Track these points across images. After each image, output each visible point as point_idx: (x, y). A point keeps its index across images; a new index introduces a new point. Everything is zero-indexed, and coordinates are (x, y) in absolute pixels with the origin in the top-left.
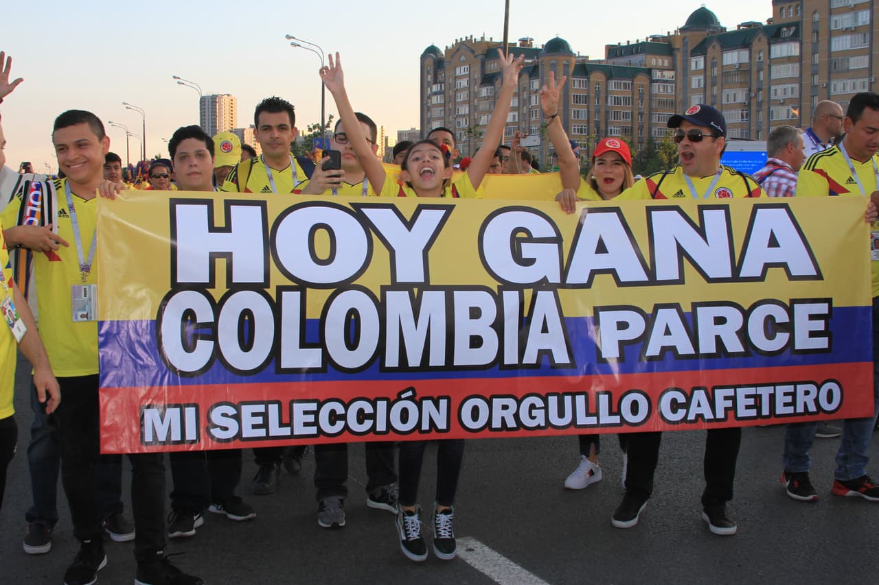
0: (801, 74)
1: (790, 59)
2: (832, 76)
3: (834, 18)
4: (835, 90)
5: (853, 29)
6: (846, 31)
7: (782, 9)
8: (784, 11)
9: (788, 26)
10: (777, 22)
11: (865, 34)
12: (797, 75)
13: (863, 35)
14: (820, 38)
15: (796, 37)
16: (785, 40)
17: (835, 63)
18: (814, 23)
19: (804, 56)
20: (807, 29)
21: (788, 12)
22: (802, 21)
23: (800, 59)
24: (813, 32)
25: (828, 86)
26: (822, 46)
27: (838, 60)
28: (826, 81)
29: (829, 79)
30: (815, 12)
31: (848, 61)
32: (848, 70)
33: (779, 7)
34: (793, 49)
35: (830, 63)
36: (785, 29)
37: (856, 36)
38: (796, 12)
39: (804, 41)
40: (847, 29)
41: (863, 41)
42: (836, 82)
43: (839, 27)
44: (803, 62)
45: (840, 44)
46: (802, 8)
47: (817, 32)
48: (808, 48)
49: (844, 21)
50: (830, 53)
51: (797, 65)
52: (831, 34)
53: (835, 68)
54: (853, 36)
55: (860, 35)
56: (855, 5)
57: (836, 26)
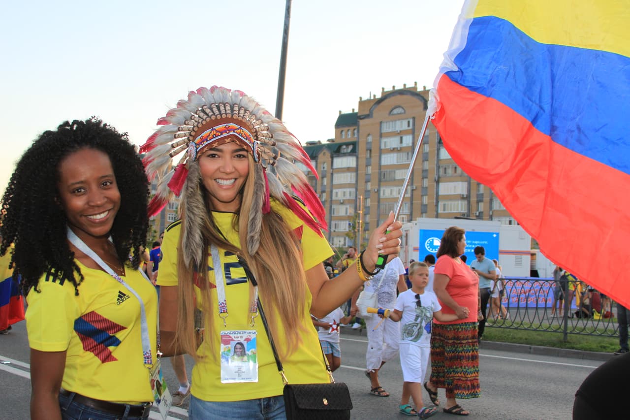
0: (357, 181)
1: (349, 169)
2: (382, 183)
3: (384, 140)
4: (384, 194)
5: (399, 149)
6: (393, 150)
7: (342, 131)
8: (344, 133)
9: (347, 144)
10: (338, 141)
11: (408, 154)
12: (354, 181)
13: (406, 154)
14: (372, 155)
15: (354, 152)
16: (345, 155)
17: (384, 174)
18: (368, 143)
19: (359, 167)
20: (362, 148)
21: (347, 134)
22: (358, 142)
23: (356, 170)
24: (367, 150)
25: (378, 191)
26: (374, 160)
27: (387, 171)
28: (377, 187)
29: (379, 186)
30: (369, 135)
31: (395, 173)
32: (395, 180)
33: (340, 130)
34: (351, 162)
35: (380, 174)
36: (344, 147)
37: (401, 154)
38: (354, 134)
39: (360, 156)
40: (394, 149)
41: (406, 158)
42: (384, 189)
43: (388, 147)
44: (359, 172)
45: (388, 160)
46: (358, 132)
47: (370, 151)
48: (363, 162)
49: (393, 142)
50: (380, 166)
51: (354, 174)
52: (381, 152)
53: (384, 177)
54: (399, 154)
55: (404, 154)
56: (400, 131)
57: (385, 146)
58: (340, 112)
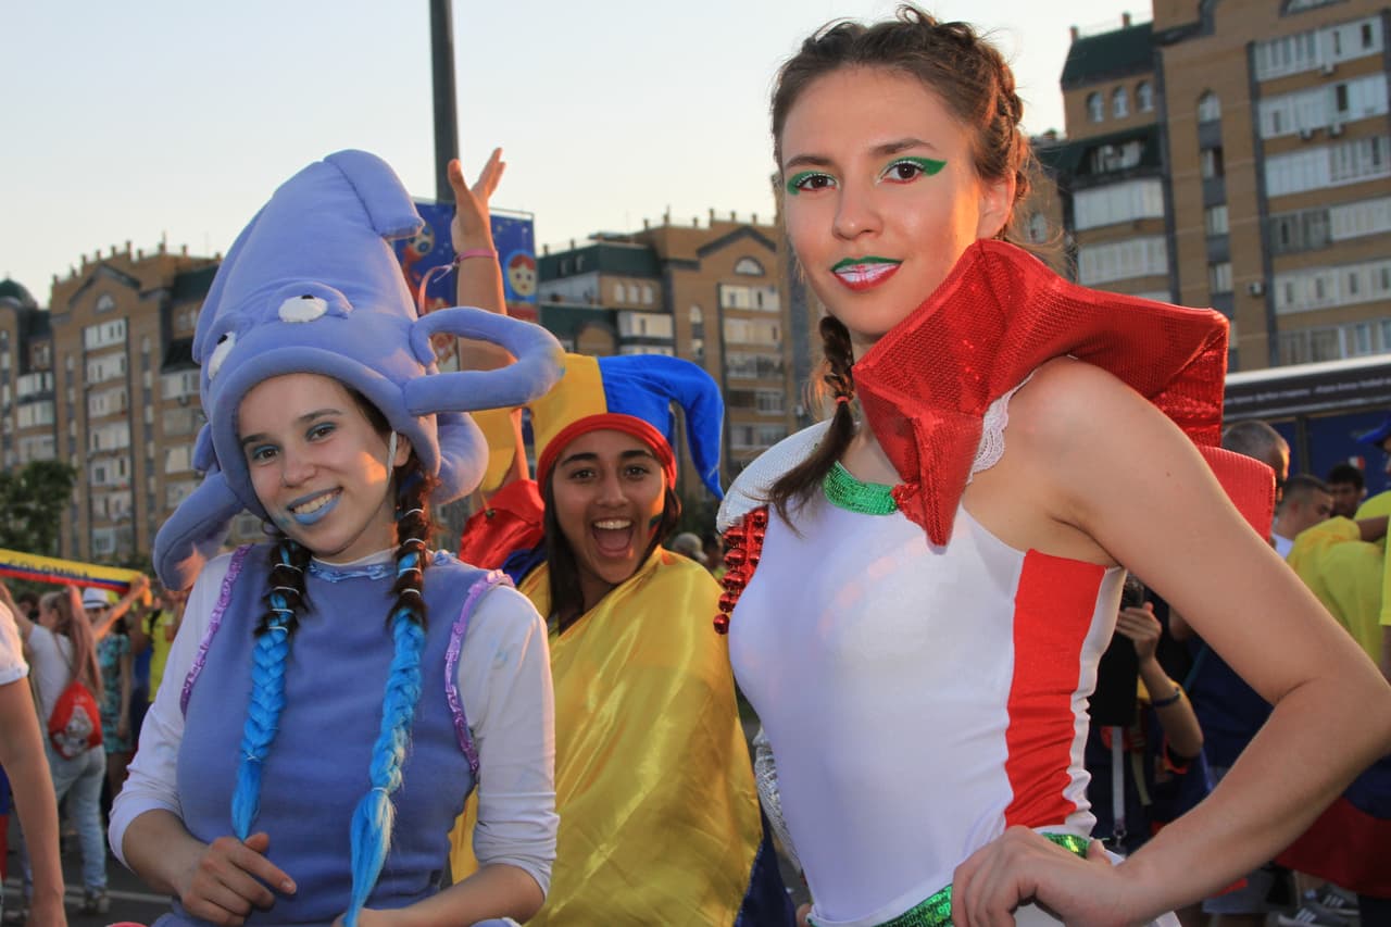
0: (1174, 264)
1: (1139, 227)
2: (1276, 262)
3: (1267, 108)
4: (1290, 299)
5: (1337, 130)
6: (1310, 140)
7: (1090, 98)
8: (1097, 104)
9: (1119, 141)
10: (1086, 133)
11: (1375, 146)
12: (1161, 266)
13: (1369, 146)
14: (1228, 164)
15: (1152, 165)
16: (1118, 177)
17: (1284, 228)
18: (1203, 126)
19: (1179, 216)
20: (1181, 144)
21: (1110, 108)
22: (1165, 125)
23: (1167, 226)
24: (1203, 149)
25: (1267, 290)
26: (1238, 181)
27: (1294, 218)
28: (1260, 276)
29: (1269, 271)
30: (1205, 95)
31: (1326, 217)
32: (1329, 243)
33: (1082, 94)
34: (1145, 199)
35: (1266, 229)
36: (1109, 150)
37: (1348, 148)
38: (1138, 102)
39: (1176, 175)
40: (1316, 133)
41: (1369, 161)
42: (1290, 279)
43: (1290, 128)
44: (1180, 232)
45: (1290, 176)
46: (1160, 89)
47: (1218, 153)
48: (1190, 194)
49: (1311, 110)
50: (1263, 202)
51: (1160, 243)
52: (1262, 150)
53: (1285, 240)
54: (1338, 150)
55: (1359, 146)
56: (1336, 67)
57: (1277, 127)
58: (1074, 31)
